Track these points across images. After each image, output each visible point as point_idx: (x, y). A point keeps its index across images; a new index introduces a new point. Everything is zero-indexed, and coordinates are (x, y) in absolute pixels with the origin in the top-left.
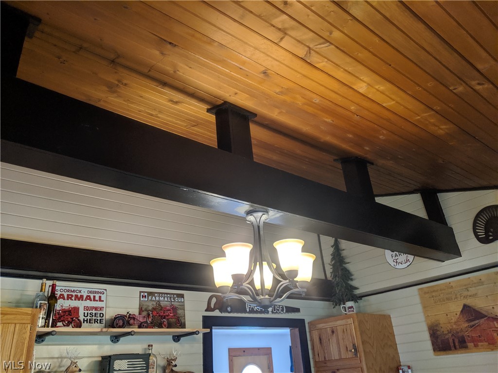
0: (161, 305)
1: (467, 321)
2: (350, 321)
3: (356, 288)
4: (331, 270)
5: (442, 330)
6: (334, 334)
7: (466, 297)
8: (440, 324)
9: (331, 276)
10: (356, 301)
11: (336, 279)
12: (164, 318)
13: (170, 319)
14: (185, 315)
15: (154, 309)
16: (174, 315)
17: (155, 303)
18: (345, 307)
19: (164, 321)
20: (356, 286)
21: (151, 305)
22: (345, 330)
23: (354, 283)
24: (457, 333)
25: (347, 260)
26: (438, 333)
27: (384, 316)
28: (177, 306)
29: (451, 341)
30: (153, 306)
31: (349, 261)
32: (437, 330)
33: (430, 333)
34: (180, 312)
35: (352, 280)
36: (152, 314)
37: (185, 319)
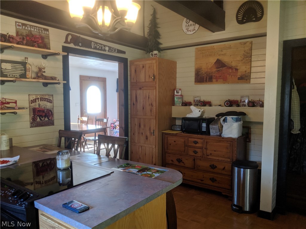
0: (32, 33)
1: (216, 68)
2: (154, 61)
3: (161, 44)
4: (148, 31)
5: (202, 72)
6: (144, 69)
7: (219, 55)
8: (202, 68)
9: (147, 34)
10: (159, 52)
11: (150, 37)
12: (35, 42)
13: (39, 44)
14: (50, 43)
15: (27, 35)
16: (42, 42)
17: (28, 32)
18: (152, 54)
19: (35, 45)
20: (161, 43)
21: (25, 33)
22: (150, 67)
23: (160, 41)
24: (210, 74)
25: (159, 26)
26: (200, 73)
27: (173, 61)
28: (44, 36)
29: (205, 77)
30: (26, 33)
31: (160, 27)
32: (199, 72)
33: (195, 73)
34: (46, 40)
35: (159, 38)
36: (26, 38)
37: (50, 45)
